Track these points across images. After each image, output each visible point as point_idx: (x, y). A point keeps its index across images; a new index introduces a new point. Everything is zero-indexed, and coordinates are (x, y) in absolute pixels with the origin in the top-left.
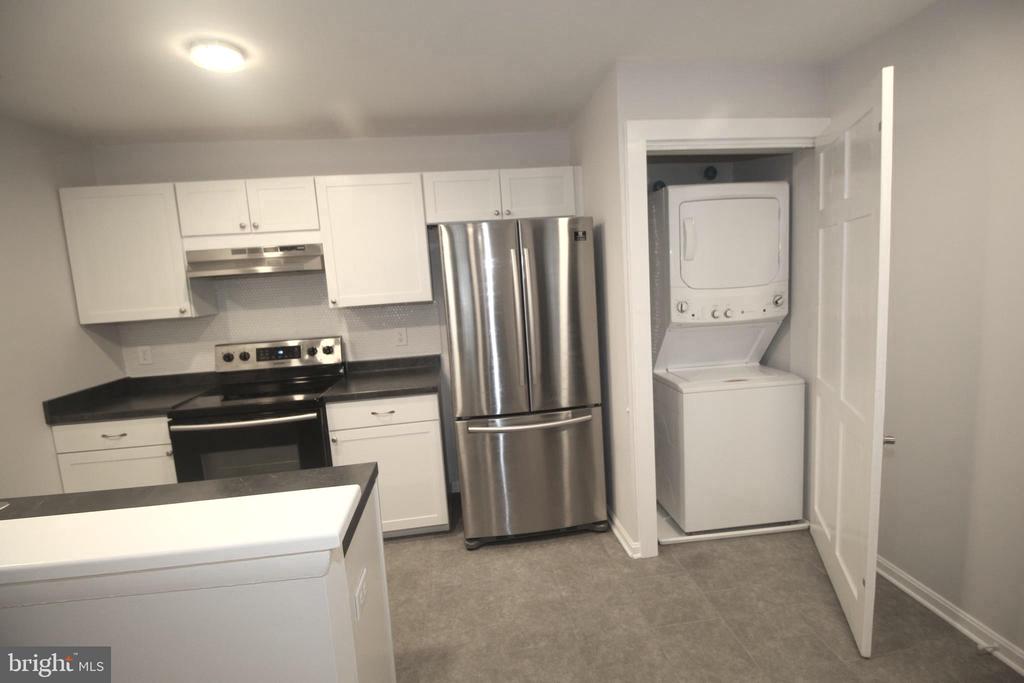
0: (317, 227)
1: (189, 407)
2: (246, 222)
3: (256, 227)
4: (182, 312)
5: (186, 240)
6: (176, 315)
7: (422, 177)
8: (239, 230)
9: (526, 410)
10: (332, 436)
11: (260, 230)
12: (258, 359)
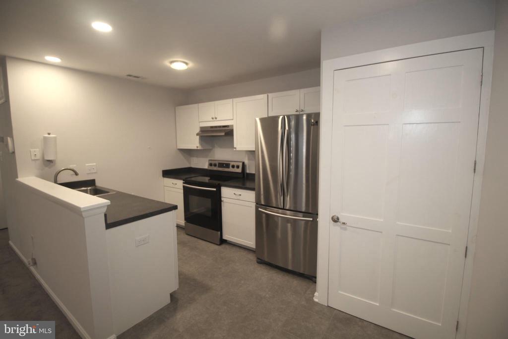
0: (232, 118)
1: (193, 179)
2: (214, 117)
3: (216, 118)
4: (197, 147)
5: (200, 123)
6: (196, 148)
7: (268, 95)
8: (212, 120)
9: (282, 207)
10: (222, 199)
11: (217, 119)
12: (219, 167)
